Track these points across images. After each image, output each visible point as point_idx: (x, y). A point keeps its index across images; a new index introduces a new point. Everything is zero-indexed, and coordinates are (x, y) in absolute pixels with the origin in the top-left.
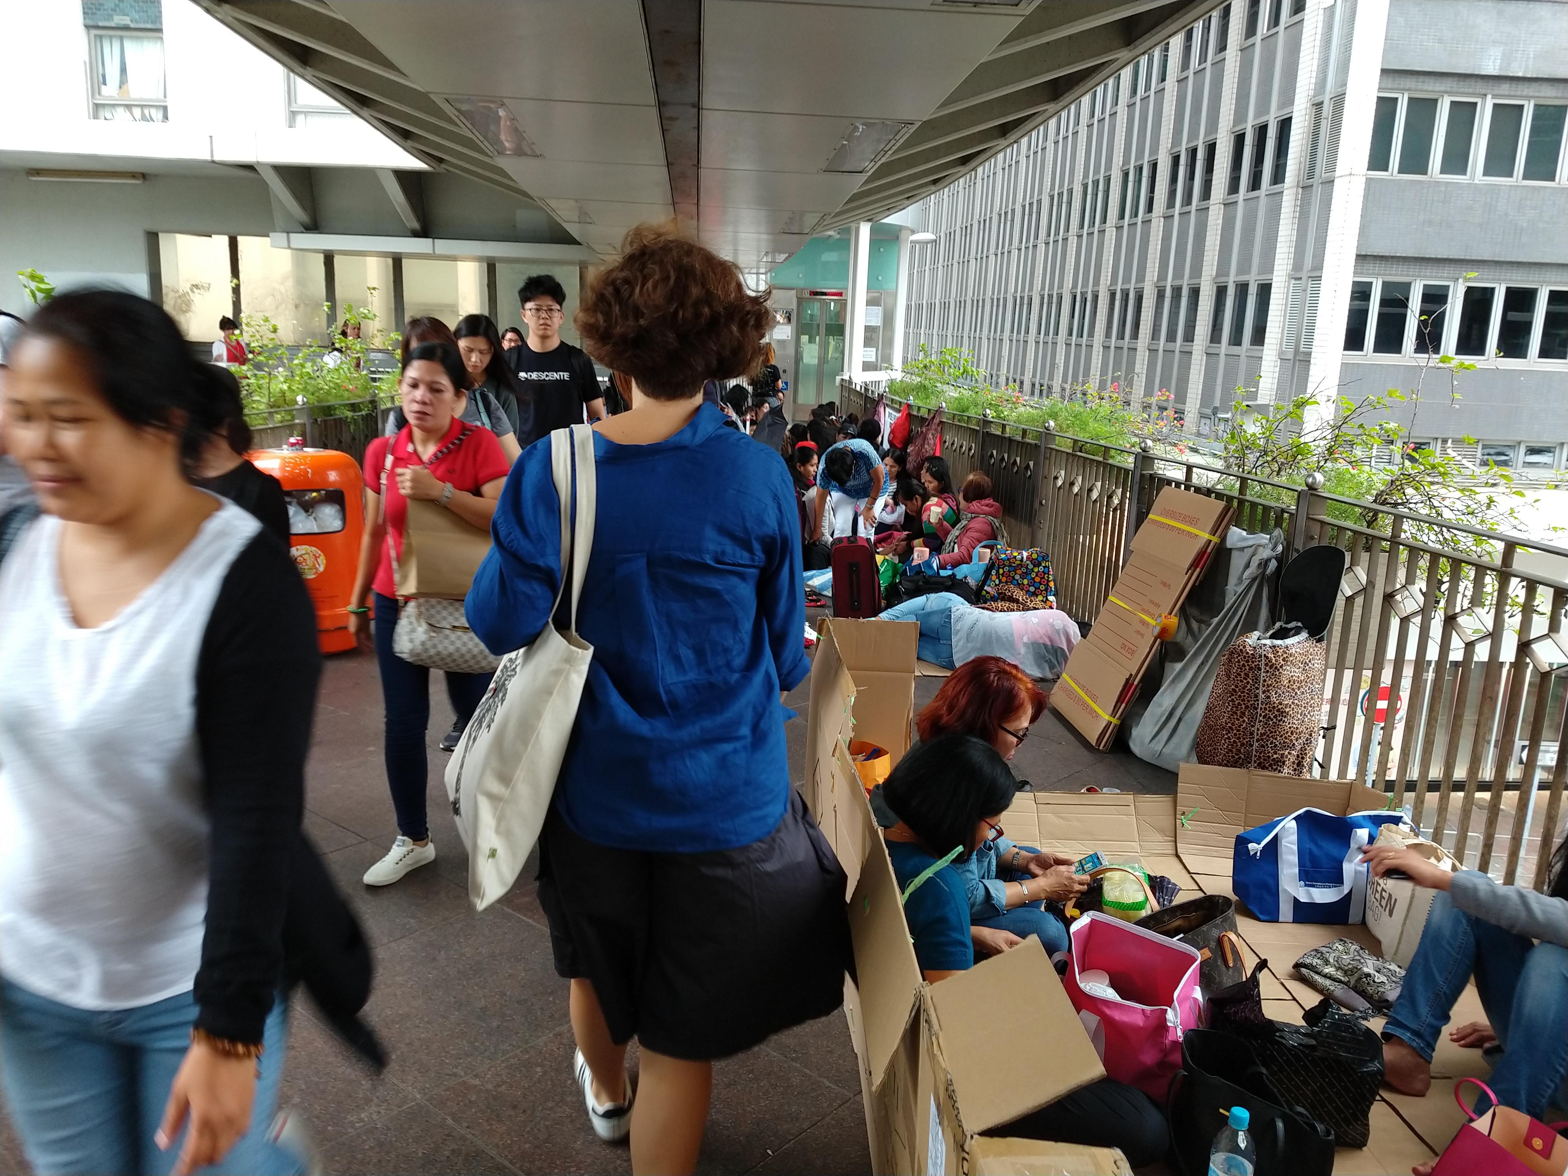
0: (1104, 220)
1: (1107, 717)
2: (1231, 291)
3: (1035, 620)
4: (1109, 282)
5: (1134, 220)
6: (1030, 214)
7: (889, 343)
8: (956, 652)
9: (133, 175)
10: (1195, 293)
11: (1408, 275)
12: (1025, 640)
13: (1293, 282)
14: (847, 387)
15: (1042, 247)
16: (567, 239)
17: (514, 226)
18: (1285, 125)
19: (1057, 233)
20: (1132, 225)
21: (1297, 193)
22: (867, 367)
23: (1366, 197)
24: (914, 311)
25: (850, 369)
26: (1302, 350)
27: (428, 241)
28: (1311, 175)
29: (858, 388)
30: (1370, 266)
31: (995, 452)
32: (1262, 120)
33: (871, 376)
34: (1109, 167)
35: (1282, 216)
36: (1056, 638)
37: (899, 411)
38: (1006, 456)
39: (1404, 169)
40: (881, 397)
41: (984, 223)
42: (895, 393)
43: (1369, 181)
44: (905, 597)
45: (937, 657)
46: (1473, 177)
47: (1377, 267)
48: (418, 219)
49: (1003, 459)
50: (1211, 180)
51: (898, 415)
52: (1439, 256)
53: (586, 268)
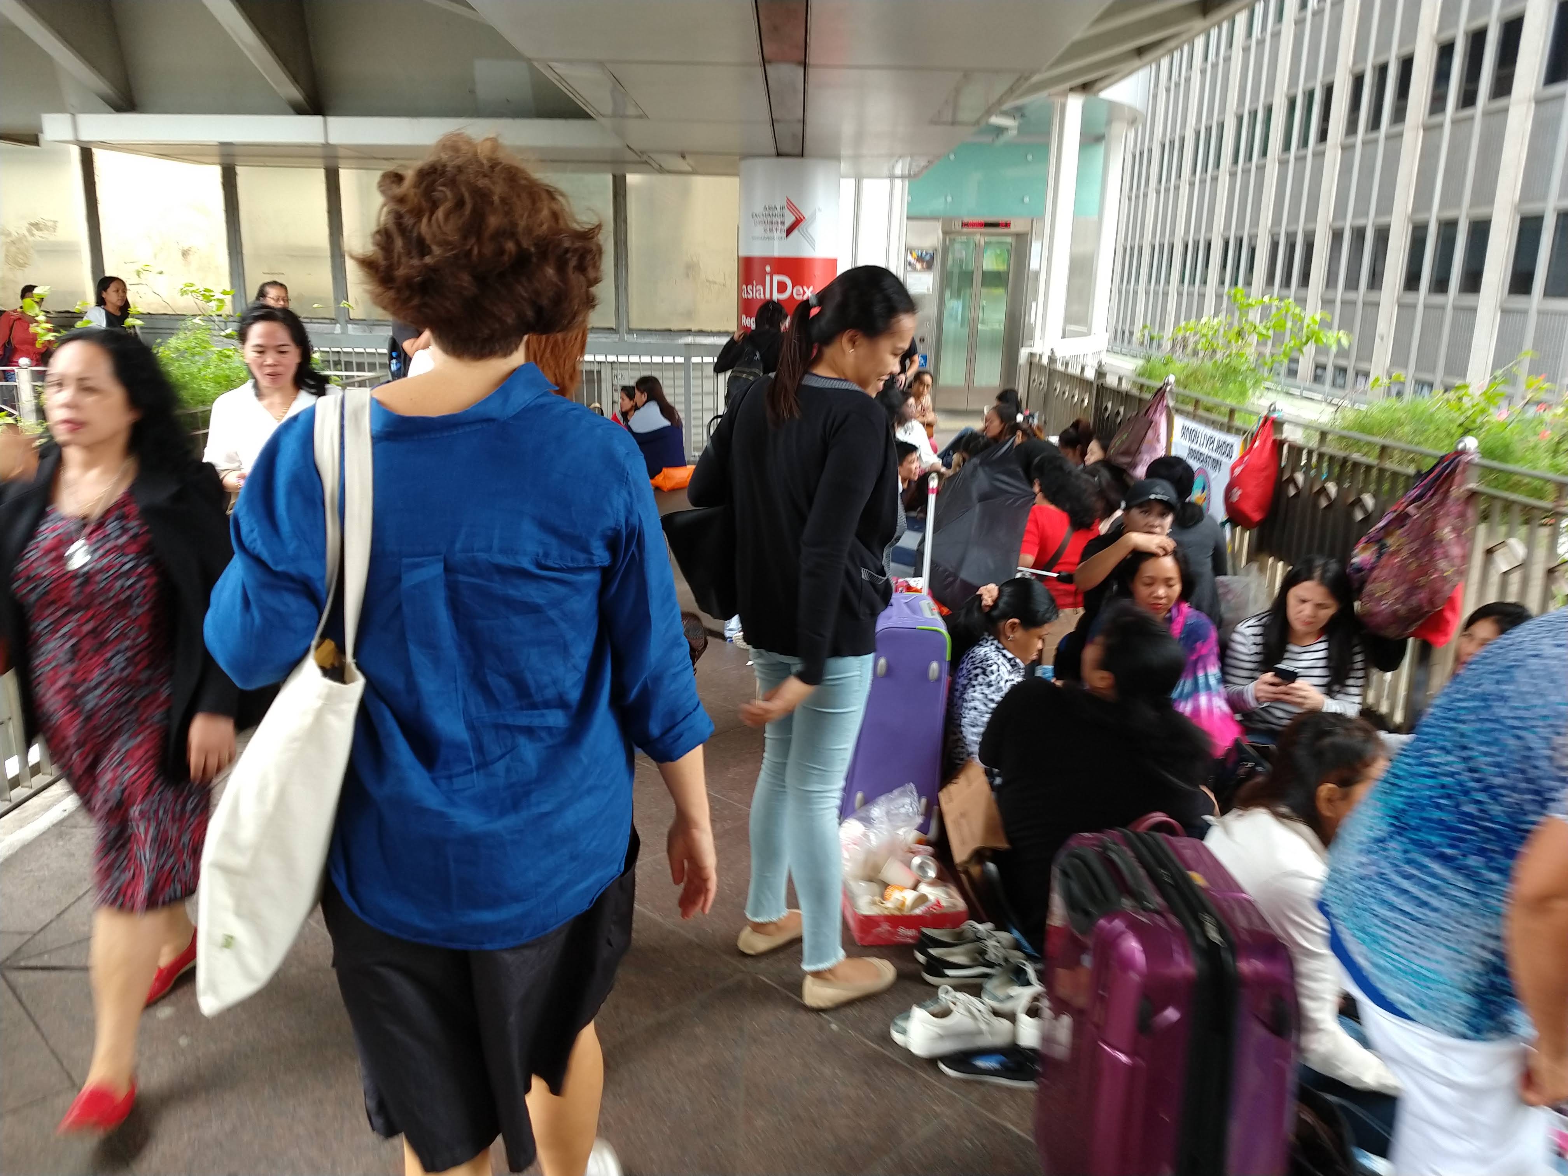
5: (1302, 154)
17: (472, 92)
20: (1301, 160)
25: (1043, 339)
27: (317, 121)
48: (296, 79)
53: (623, 179)
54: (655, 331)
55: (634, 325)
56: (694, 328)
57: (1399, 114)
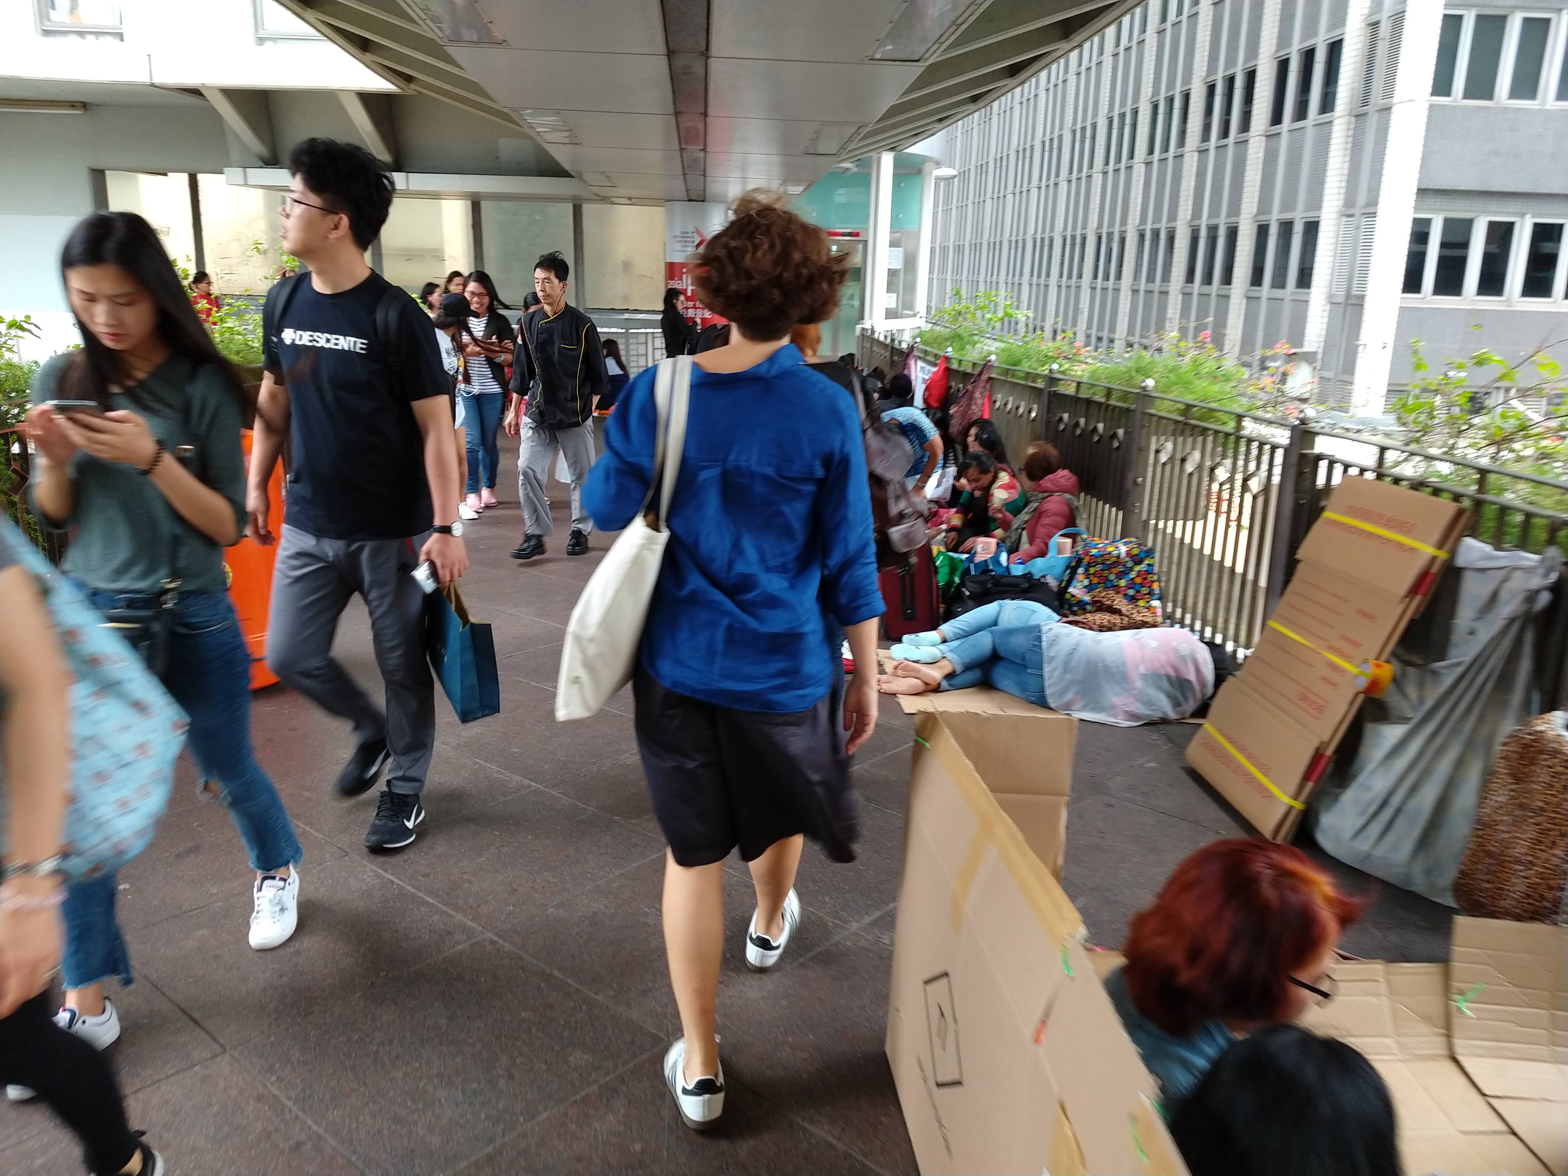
0: (1131, 156)
1: (1286, 800)
2: (1274, 231)
3: (1154, 644)
4: (1137, 222)
5: (1164, 156)
6: (1051, 151)
7: (911, 288)
8: (1051, 685)
9: (72, 105)
10: (1233, 234)
11: (1470, 211)
12: (1142, 669)
13: (1344, 219)
14: (868, 337)
15: (1063, 186)
16: (558, 172)
17: (497, 158)
18: (1335, 48)
19: (1080, 170)
21: (1349, 123)
22: (891, 314)
23: (1428, 124)
24: (939, 253)
25: (871, 318)
26: (1354, 292)
28: (1365, 103)
29: (882, 338)
30: (1431, 201)
31: (1066, 416)
32: (1308, 44)
33: (894, 325)
34: (1136, 99)
35: (1332, 148)
36: (1182, 669)
37: (935, 365)
38: (1082, 421)
39: (1468, 94)
40: (911, 348)
41: (1000, 161)
42: (925, 342)
43: (1432, 107)
44: (970, 603)
45: (1024, 690)
46: (1544, 103)
47: (1439, 202)
48: (390, 151)
49: (1077, 425)
50: (1250, 111)
51: (935, 369)
52: (1506, 190)
53: (580, 206)
54: (603, 309)
55: (589, 305)
56: (631, 307)
57: (1245, 124)
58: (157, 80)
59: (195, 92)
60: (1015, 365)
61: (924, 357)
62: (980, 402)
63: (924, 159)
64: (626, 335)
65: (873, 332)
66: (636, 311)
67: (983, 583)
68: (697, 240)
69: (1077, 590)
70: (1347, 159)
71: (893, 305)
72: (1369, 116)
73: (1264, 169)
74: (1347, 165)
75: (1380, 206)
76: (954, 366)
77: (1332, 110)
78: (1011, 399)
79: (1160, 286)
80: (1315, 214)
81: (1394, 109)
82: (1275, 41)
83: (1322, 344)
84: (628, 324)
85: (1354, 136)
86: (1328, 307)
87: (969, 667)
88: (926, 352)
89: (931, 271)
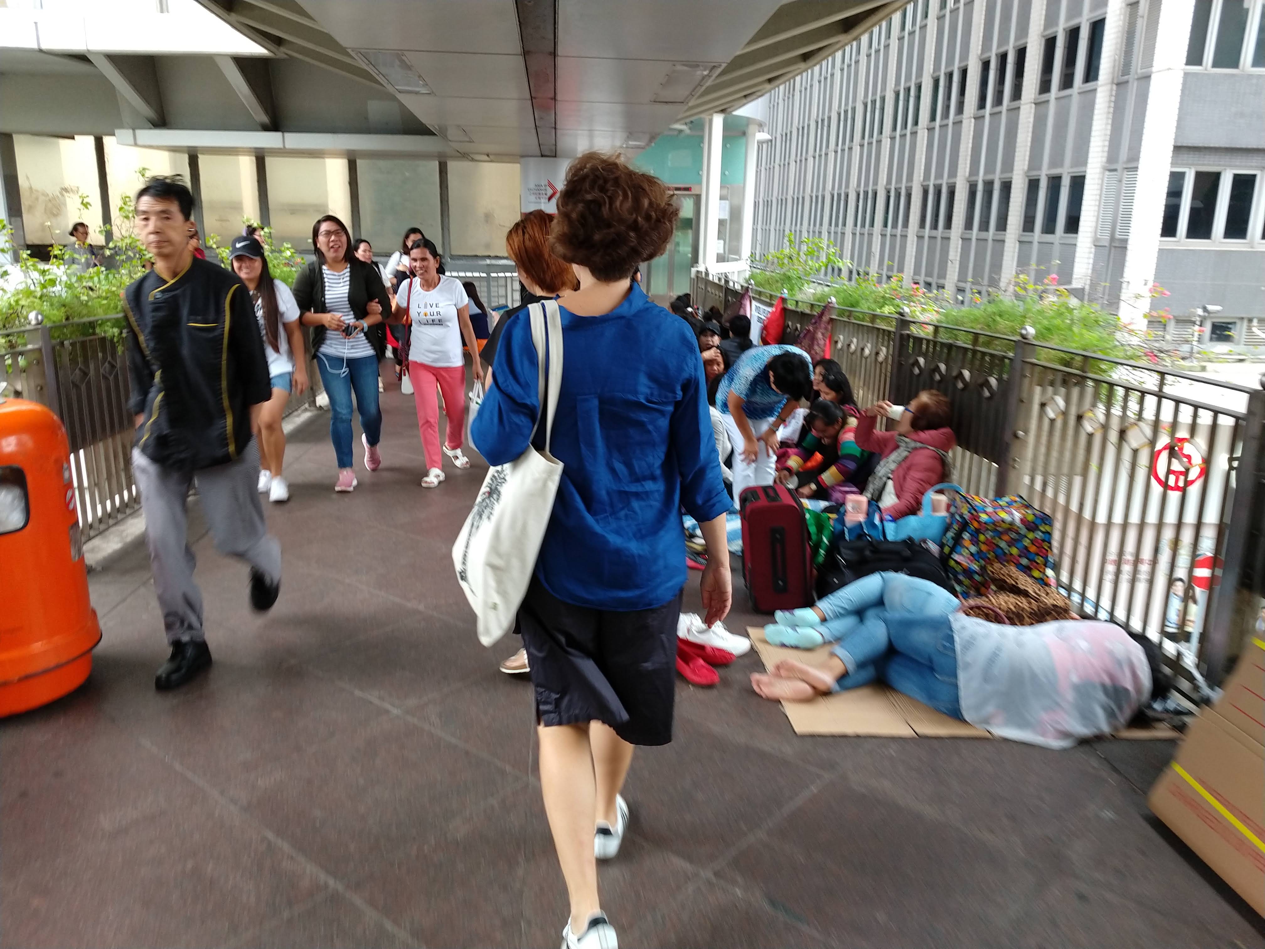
0: (916, 123)
2: (1043, 185)
4: (922, 178)
5: (945, 122)
6: (846, 120)
7: (736, 236)
8: (967, 696)
10: (1007, 187)
11: (1219, 165)
12: (1073, 678)
13: (1107, 173)
14: (702, 280)
16: (422, 130)
18: (1098, 27)
19: (871, 135)
20: (944, 127)
21: (1111, 90)
22: (721, 258)
23: (1183, 91)
26: (1118, 237)
27: (278, 135)
28: (1126, 73)
29: (716, 281)
30: (1186, 157)
31: (921, 360)
32: (1073, 23)
33: (725, 268)
34: (920, 74)
35: (1096, 112)
36: (1118, 675)
37: (770, 305)
38: (943, 366)
39: (1217, 64)
40: (745, 289)
41: (802, 130)
42: (758, 284)
43: (1186, 75)
45: (931, 697)
47: (1192, 157)
48: (266, 111)
49: (936, 369)
50: (1021, 82)
51: (771, 309)
52: (1250, 147)
53: (446, 164)
54: (467, 256)
55: (454, 252)
56: (492, 254)
57: (1017, 94)
58: (44, 47)
59: (82, 58)
60: (853, 306)
61: (759, 297)
62: (822, 342)
63: (748, 121)
64: (488, 279)
65: (707, 274)
66: (497, 257)
67: (859, 551)
68: (550, 192)
69: (961, 558)
70: (1110, 121)
71: (721, 251)
72: (1130, 84)
73: (1034, 132)
74: (1109, 127)
75: (1141, 160)
76: (791, 306)
77: (1096, 78)
78: (855, 340)
79: (942, 232)
80: (1082, 169)
81: (1153, 76)
82: (1042, 22)
83: (1088, 282)
84: (489, 269)
85: (1115, 102)
86: (1093, 250)
87: (861, 665)
88: (760, 293)
89: (755, 221)
